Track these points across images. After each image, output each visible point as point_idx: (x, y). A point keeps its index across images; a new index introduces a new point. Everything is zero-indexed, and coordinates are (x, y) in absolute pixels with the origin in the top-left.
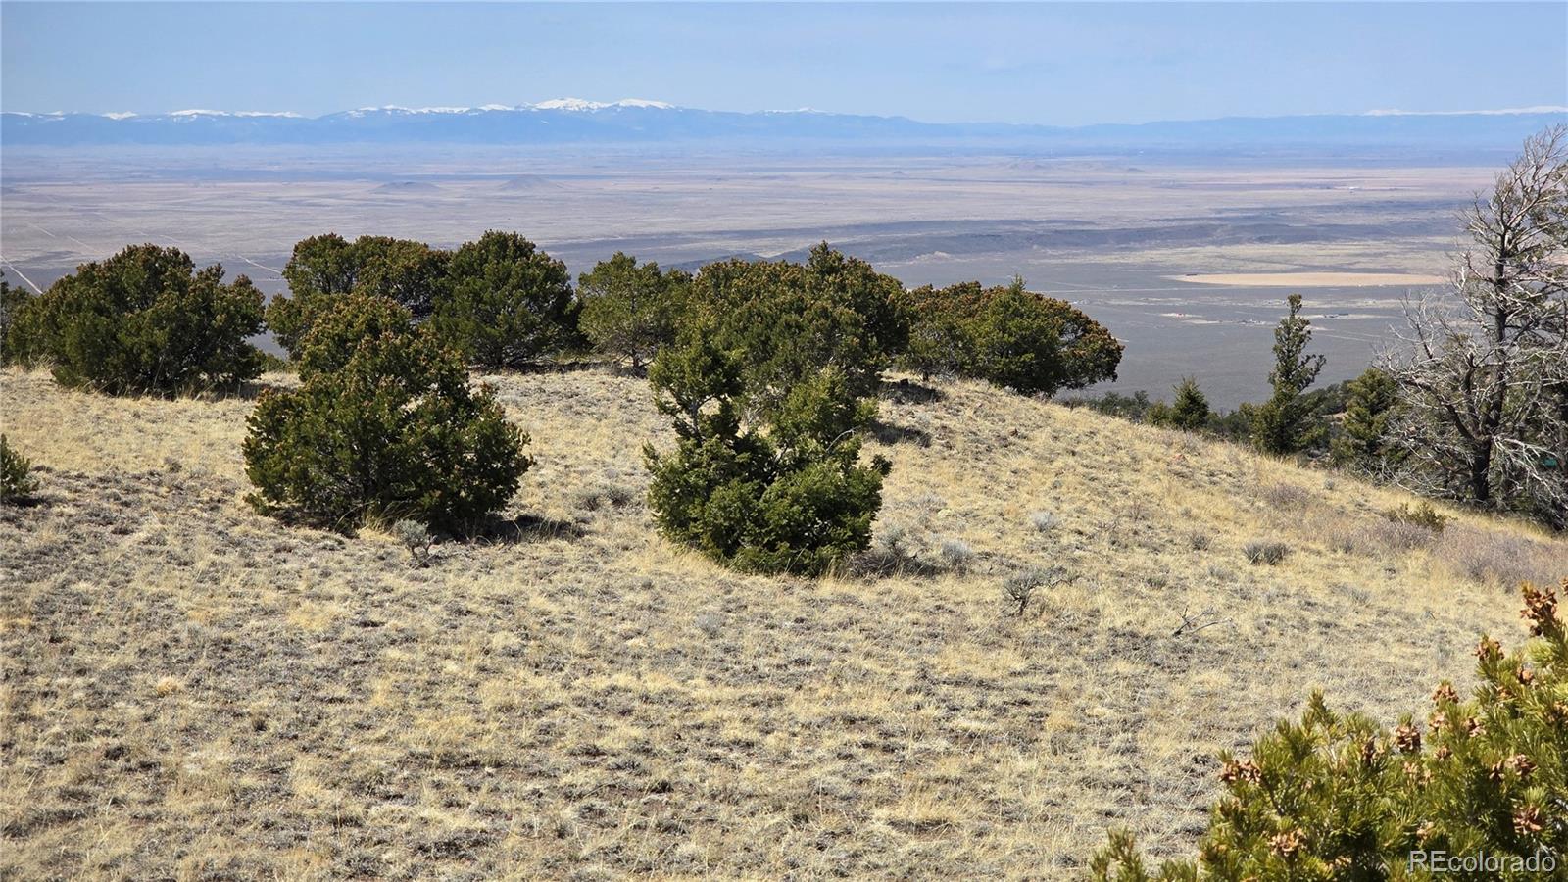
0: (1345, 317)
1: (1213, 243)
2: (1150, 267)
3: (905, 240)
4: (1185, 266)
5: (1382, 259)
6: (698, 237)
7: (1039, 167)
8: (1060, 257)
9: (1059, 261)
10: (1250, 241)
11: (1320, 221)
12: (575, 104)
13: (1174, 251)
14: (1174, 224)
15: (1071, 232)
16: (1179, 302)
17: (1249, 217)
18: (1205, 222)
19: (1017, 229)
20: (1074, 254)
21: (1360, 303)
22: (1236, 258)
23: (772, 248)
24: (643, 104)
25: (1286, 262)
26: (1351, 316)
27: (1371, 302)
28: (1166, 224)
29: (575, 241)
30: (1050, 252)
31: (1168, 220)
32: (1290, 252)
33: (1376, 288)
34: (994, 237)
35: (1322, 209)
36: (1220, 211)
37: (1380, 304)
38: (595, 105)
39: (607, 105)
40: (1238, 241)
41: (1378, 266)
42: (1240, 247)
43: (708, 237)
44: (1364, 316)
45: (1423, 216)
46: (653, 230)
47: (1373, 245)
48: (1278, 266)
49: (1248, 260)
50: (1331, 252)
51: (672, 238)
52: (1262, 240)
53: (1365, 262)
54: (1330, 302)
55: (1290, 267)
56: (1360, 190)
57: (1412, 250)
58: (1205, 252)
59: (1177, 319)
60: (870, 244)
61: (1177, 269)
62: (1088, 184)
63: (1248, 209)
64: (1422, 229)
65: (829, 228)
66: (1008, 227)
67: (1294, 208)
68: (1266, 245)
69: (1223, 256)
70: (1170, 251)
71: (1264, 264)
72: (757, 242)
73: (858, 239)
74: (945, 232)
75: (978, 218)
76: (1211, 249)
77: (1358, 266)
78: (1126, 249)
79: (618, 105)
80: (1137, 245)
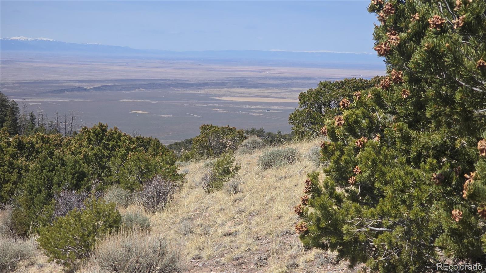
0: (269, 111)
1: (227, 88)
2: (207, 95)
3: (132, 85)
4: (218, 94)
5: (278, 94)
6: (65, 82)
7: (171, 63)
8: (179, 91)
9: (179, 92)
10: (238, 87)
11: (259, 82)
12: (23, 38)
13: (214, 90)
14: (214, 81)
15: (182, 83)
16: (217, 105)
17: (237, 80)
18: (224, 81)
19: (166, 82)
20: (183, 90)
21: (273, 107)
22: (234, 92)
23: (89, 86)
24: (45, 39)
25: (249, 94)
26: (271, 111)
27: (276, 107)
28: (212, 81)
29: (25, 81)
30: (175, 89)
31: (212, 80)
32: (250, 91)
33: (277, 103)
34: (159, 84)
35: (259, 78)
36: (228, 78)
37: (279, 108)
38: (29, 39)
39: (33, 39)
40: (234, 87)
41: (277, 96)
42: (235, 89)
43: (68, 82)
44: (275, 111)
45: (290, 82)
46: (51, 79)
47: (275, 90)
48: (247, 95)
49: (237, 93)
50: (263, 91)
51: (57, 81)
52: (241, 87)
53: (273, 95)
54: (264, 107)
55: (250, 96)
56: (270, 73)
57: (287, 92)
58: (224, 90)
59: (217, 110)
60: (120, 85)
61: (216, 95)
62: (187, 69)
63: (236, 78)
64: (289, 86)
65: (107, 80)
66: (162, 81)
67: (250, 78)
68: (243, 89)
69: (229, 92)
70: (213, 90)
71: (242, 95)
72: (84, 84)
73: (116, 84)
74: (143, 83)
75: (153, 79)
76: (226, 89)
77: (271, 96)
78: (200, 89)
79: (37, 39)
80: (203, 88)
